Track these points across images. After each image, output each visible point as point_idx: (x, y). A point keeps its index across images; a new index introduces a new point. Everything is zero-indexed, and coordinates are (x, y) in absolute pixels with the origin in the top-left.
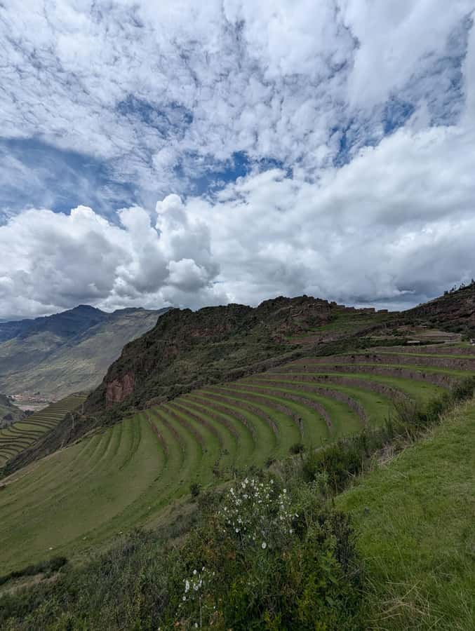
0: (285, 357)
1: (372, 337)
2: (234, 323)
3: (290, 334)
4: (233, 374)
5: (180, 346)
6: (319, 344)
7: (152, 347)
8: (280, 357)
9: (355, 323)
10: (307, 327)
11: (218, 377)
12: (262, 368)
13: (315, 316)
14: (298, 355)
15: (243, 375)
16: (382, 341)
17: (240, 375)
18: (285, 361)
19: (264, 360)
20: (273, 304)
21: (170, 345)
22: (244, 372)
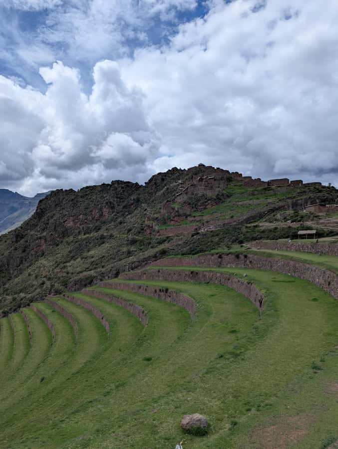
0: (146, 256)
1: (260, 224)
2: (113, 208)
3: (164, 222)
4: (81, 280)
5: (49, 239)
6: (193, 236)
7: (22, 241)
8: (142, 256)
9: (251, 202)
10: (188, 210)
11: (65, 284)
12: (115, 272)
13: (200, 194)
14: (164, 253)
15: (92, 281)
16: (270, 231)
17: (90, 281)
18: (146, 261)
19: (121, 260)
20: (163, 180)
21: (37, 239)
22: (95, 277)
